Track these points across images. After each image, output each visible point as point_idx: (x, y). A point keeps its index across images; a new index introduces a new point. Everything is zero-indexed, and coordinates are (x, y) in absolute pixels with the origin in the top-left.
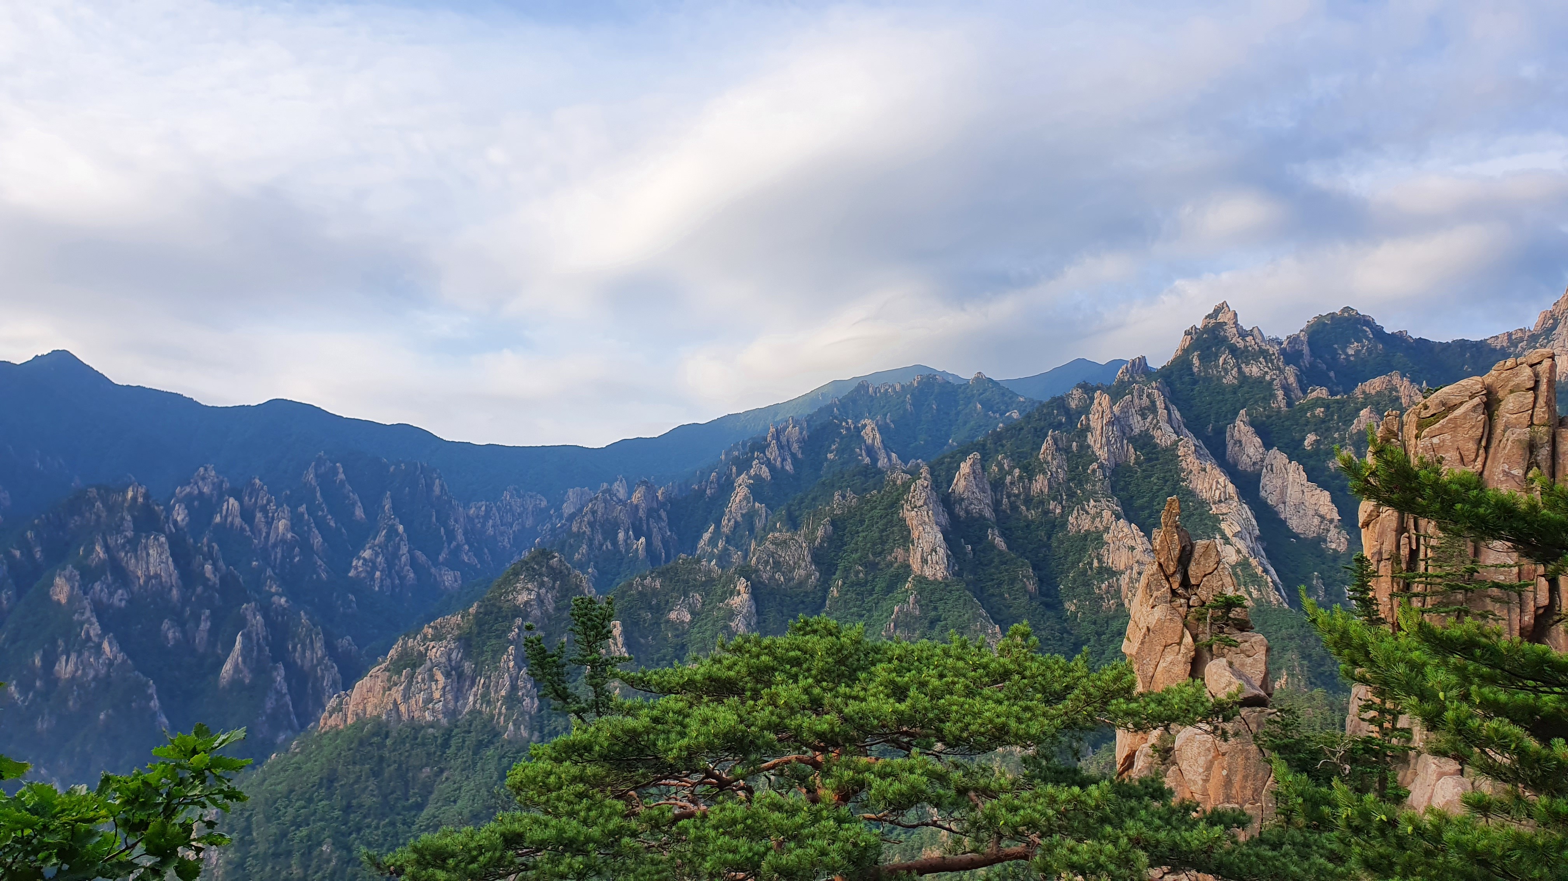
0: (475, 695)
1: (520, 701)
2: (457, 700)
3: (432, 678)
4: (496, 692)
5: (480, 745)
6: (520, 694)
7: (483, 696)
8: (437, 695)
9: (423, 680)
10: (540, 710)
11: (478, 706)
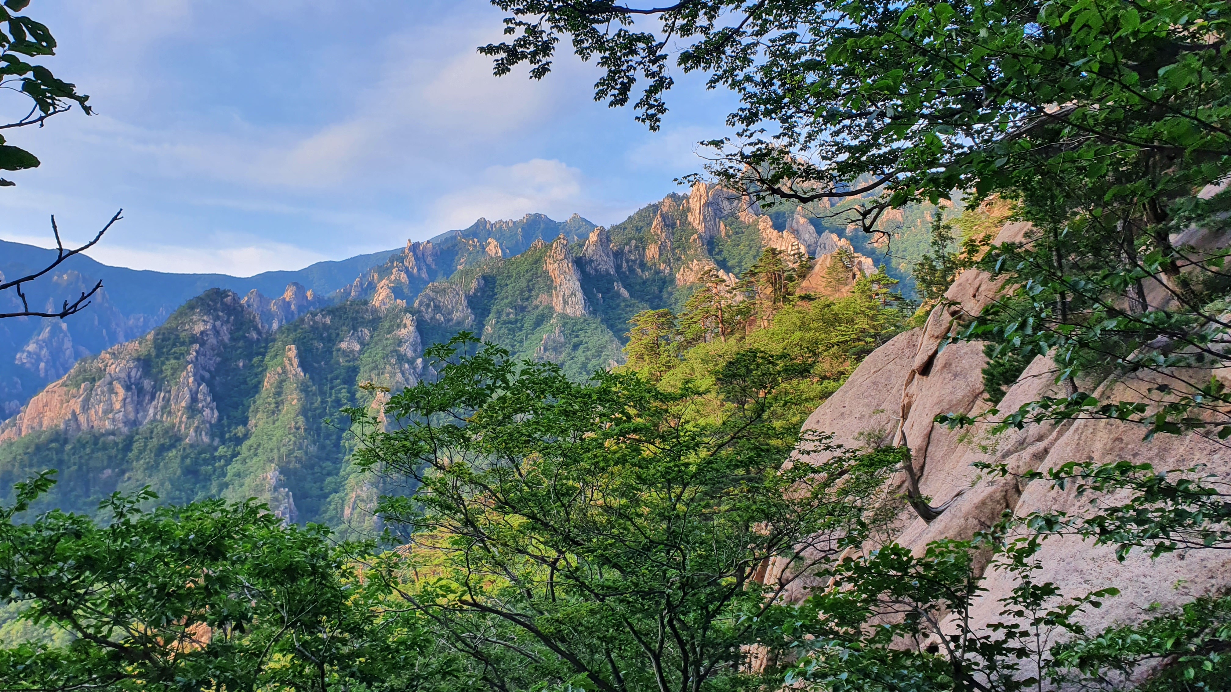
0: (156, 408)
1: (201, 412)
2: (137, 412)
3: (112, 391)
4: (176, 403)
5: (162, 449)
6: (200, 405)
7: (164, 408)
8: (117, 406)
9: (103, 392)
10: (220, 419)
11: (158, 417)
